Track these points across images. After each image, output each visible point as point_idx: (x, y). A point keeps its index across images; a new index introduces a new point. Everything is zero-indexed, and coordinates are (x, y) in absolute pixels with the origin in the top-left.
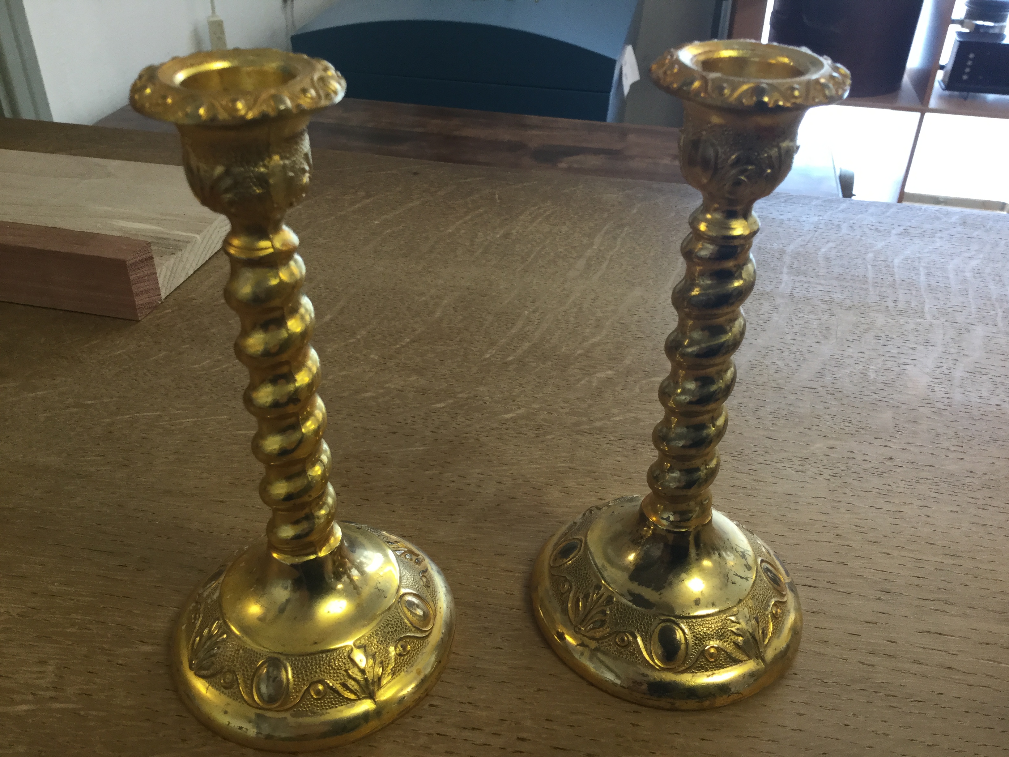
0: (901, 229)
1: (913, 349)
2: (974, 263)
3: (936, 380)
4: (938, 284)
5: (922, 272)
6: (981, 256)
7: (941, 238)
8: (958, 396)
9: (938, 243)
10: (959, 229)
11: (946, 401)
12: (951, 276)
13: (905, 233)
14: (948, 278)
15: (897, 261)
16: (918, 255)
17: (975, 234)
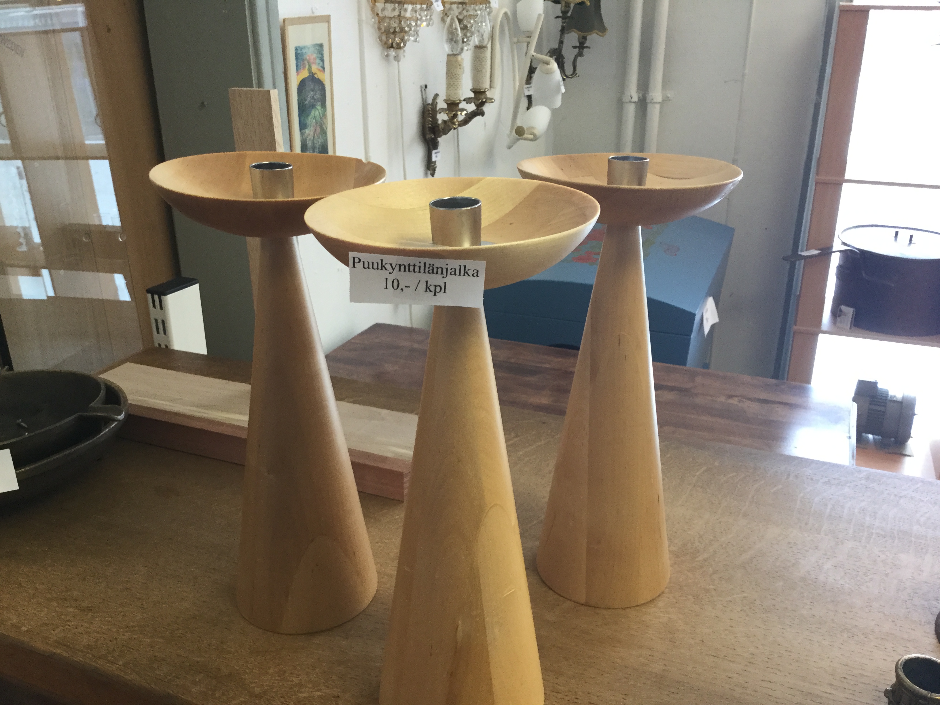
0: (826, 479)
1: (807, 551)
2: (863, 504)
3: (813, 569)
4: (836, 515)
5: (830, 506)
6: (870, 500)
7: (849, 487)
8: (822, 578)
9: (846, 490)
10: (863, 482)
11: (814, 580)
12: (846, 511)
13: (828, 483)
14: (843, 512)
15: (817, 499)
16: (831, 496)
17: (871, 486)
